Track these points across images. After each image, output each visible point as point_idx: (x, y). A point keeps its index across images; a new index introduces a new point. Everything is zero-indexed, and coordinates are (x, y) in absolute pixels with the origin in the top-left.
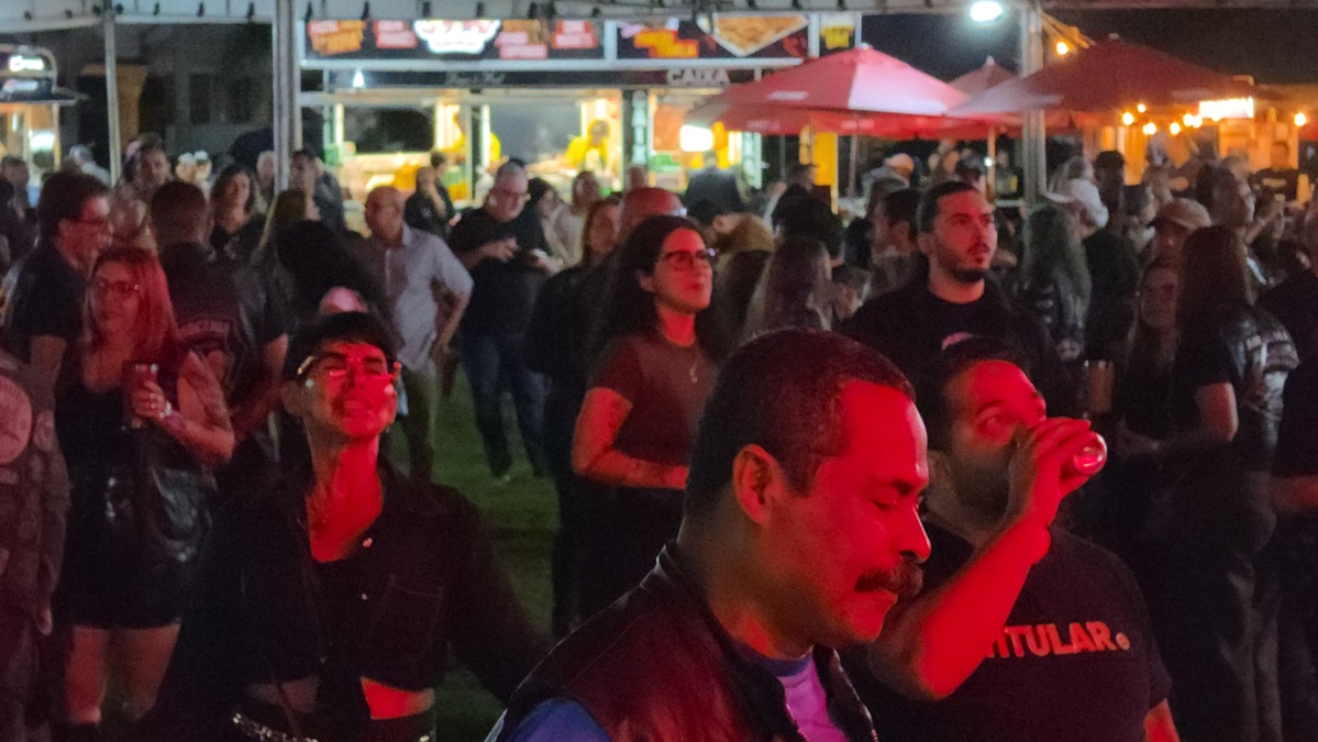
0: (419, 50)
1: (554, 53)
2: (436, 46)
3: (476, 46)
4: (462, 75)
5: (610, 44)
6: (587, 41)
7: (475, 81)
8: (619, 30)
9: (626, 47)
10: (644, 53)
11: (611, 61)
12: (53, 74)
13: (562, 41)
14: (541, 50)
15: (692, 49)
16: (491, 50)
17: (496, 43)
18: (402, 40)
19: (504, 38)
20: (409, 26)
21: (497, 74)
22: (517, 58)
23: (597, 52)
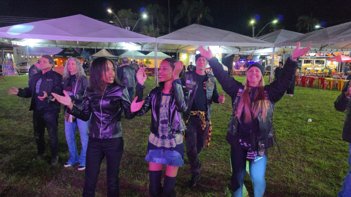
1: (320, 56)
2: (311, 55)
3: (314, 55)
5: (325, 55)
6: (323, 55)
7: (314, 58)
9: (326, 55)
10: (328, 56)
11: (325, 57)
12: (281, 58)
13: (321, 55)
14: (319, 56)
15: (332, 55)
16: (315, 56)
18: (308, 55)
20: (309, 54)
22: (317, 56)
23: (324, 56)
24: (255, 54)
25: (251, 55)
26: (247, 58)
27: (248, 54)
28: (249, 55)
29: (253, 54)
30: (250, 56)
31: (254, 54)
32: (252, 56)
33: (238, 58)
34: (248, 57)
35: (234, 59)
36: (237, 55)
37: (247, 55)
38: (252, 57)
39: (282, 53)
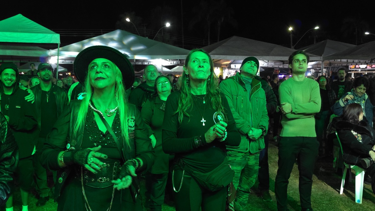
26: (288, 71)
33: (278, 72)
39: (328, 65)
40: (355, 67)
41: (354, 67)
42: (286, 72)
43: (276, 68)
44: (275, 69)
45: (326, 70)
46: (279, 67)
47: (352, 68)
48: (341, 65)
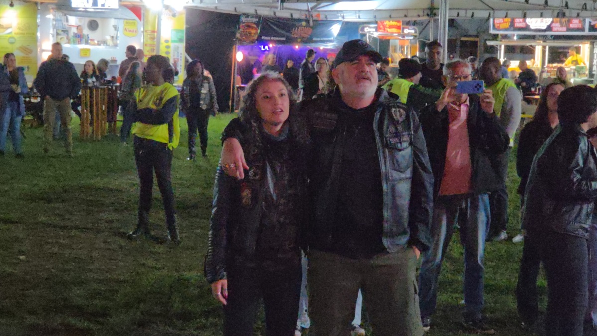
0: (527, 28)
1: (569, 30)
2: (533, 27)
3: (544, 27)
4: (540, 36)
5: (587, 27)
6: (580, 25)
7: (545, 38)
8: (590, 23)
9: (592, 28)
11: (587, 33)
12: (417, 34)
13: (571, 26)
14: (564, 29)
16: (549, 28)
17: (551, 26)
18: (522, 25)
19: (553, 25)
20: (524, 21)
21: (552, 36)
22: (557, 31)
23: (582, 30)
24: (322, 17)
25: (308, 21)
26: (289, 31)
27: (296, 16)
28: (299, 20)
29: (314, 14)
30: (304, 24)
31: (318, 16)
32: (311, 23)
33: (253, 31)
34: (294, 26)
35: (238, 35)
36: (250, 19)
37: (292, 19)
38: (312, 28)
39: (426, 12)
40: (513, 23)
41: (507, 25)
42: (283, 32)
43: (247, 16)
44: (243, 19)
45: (413, 31)
46: (259, 13)
47: (502, 26)
48: (469, 14)
